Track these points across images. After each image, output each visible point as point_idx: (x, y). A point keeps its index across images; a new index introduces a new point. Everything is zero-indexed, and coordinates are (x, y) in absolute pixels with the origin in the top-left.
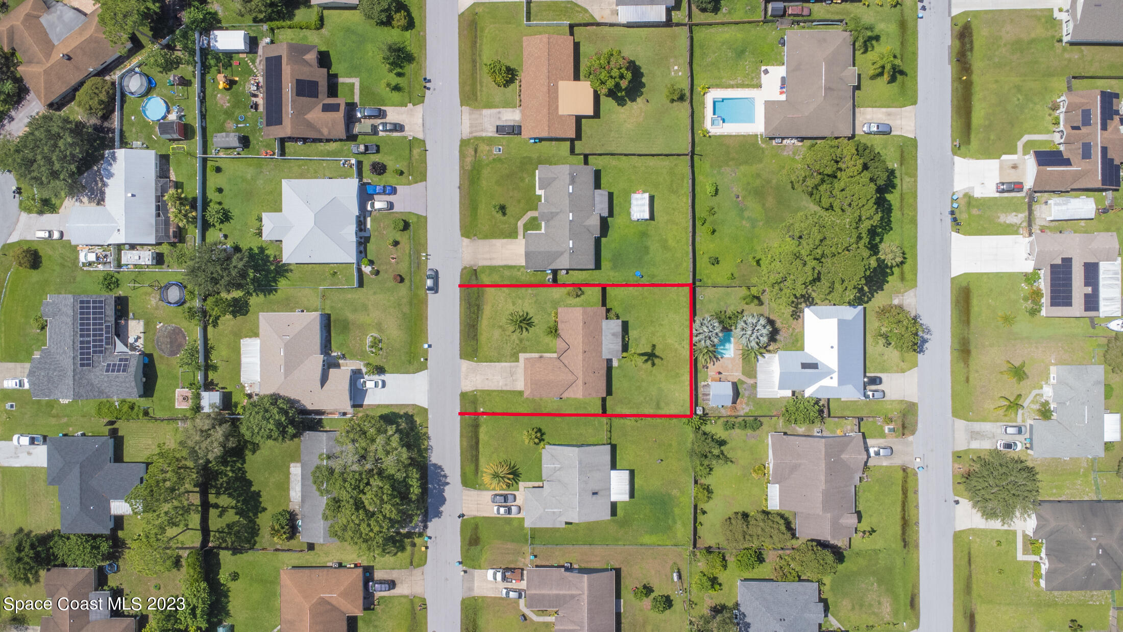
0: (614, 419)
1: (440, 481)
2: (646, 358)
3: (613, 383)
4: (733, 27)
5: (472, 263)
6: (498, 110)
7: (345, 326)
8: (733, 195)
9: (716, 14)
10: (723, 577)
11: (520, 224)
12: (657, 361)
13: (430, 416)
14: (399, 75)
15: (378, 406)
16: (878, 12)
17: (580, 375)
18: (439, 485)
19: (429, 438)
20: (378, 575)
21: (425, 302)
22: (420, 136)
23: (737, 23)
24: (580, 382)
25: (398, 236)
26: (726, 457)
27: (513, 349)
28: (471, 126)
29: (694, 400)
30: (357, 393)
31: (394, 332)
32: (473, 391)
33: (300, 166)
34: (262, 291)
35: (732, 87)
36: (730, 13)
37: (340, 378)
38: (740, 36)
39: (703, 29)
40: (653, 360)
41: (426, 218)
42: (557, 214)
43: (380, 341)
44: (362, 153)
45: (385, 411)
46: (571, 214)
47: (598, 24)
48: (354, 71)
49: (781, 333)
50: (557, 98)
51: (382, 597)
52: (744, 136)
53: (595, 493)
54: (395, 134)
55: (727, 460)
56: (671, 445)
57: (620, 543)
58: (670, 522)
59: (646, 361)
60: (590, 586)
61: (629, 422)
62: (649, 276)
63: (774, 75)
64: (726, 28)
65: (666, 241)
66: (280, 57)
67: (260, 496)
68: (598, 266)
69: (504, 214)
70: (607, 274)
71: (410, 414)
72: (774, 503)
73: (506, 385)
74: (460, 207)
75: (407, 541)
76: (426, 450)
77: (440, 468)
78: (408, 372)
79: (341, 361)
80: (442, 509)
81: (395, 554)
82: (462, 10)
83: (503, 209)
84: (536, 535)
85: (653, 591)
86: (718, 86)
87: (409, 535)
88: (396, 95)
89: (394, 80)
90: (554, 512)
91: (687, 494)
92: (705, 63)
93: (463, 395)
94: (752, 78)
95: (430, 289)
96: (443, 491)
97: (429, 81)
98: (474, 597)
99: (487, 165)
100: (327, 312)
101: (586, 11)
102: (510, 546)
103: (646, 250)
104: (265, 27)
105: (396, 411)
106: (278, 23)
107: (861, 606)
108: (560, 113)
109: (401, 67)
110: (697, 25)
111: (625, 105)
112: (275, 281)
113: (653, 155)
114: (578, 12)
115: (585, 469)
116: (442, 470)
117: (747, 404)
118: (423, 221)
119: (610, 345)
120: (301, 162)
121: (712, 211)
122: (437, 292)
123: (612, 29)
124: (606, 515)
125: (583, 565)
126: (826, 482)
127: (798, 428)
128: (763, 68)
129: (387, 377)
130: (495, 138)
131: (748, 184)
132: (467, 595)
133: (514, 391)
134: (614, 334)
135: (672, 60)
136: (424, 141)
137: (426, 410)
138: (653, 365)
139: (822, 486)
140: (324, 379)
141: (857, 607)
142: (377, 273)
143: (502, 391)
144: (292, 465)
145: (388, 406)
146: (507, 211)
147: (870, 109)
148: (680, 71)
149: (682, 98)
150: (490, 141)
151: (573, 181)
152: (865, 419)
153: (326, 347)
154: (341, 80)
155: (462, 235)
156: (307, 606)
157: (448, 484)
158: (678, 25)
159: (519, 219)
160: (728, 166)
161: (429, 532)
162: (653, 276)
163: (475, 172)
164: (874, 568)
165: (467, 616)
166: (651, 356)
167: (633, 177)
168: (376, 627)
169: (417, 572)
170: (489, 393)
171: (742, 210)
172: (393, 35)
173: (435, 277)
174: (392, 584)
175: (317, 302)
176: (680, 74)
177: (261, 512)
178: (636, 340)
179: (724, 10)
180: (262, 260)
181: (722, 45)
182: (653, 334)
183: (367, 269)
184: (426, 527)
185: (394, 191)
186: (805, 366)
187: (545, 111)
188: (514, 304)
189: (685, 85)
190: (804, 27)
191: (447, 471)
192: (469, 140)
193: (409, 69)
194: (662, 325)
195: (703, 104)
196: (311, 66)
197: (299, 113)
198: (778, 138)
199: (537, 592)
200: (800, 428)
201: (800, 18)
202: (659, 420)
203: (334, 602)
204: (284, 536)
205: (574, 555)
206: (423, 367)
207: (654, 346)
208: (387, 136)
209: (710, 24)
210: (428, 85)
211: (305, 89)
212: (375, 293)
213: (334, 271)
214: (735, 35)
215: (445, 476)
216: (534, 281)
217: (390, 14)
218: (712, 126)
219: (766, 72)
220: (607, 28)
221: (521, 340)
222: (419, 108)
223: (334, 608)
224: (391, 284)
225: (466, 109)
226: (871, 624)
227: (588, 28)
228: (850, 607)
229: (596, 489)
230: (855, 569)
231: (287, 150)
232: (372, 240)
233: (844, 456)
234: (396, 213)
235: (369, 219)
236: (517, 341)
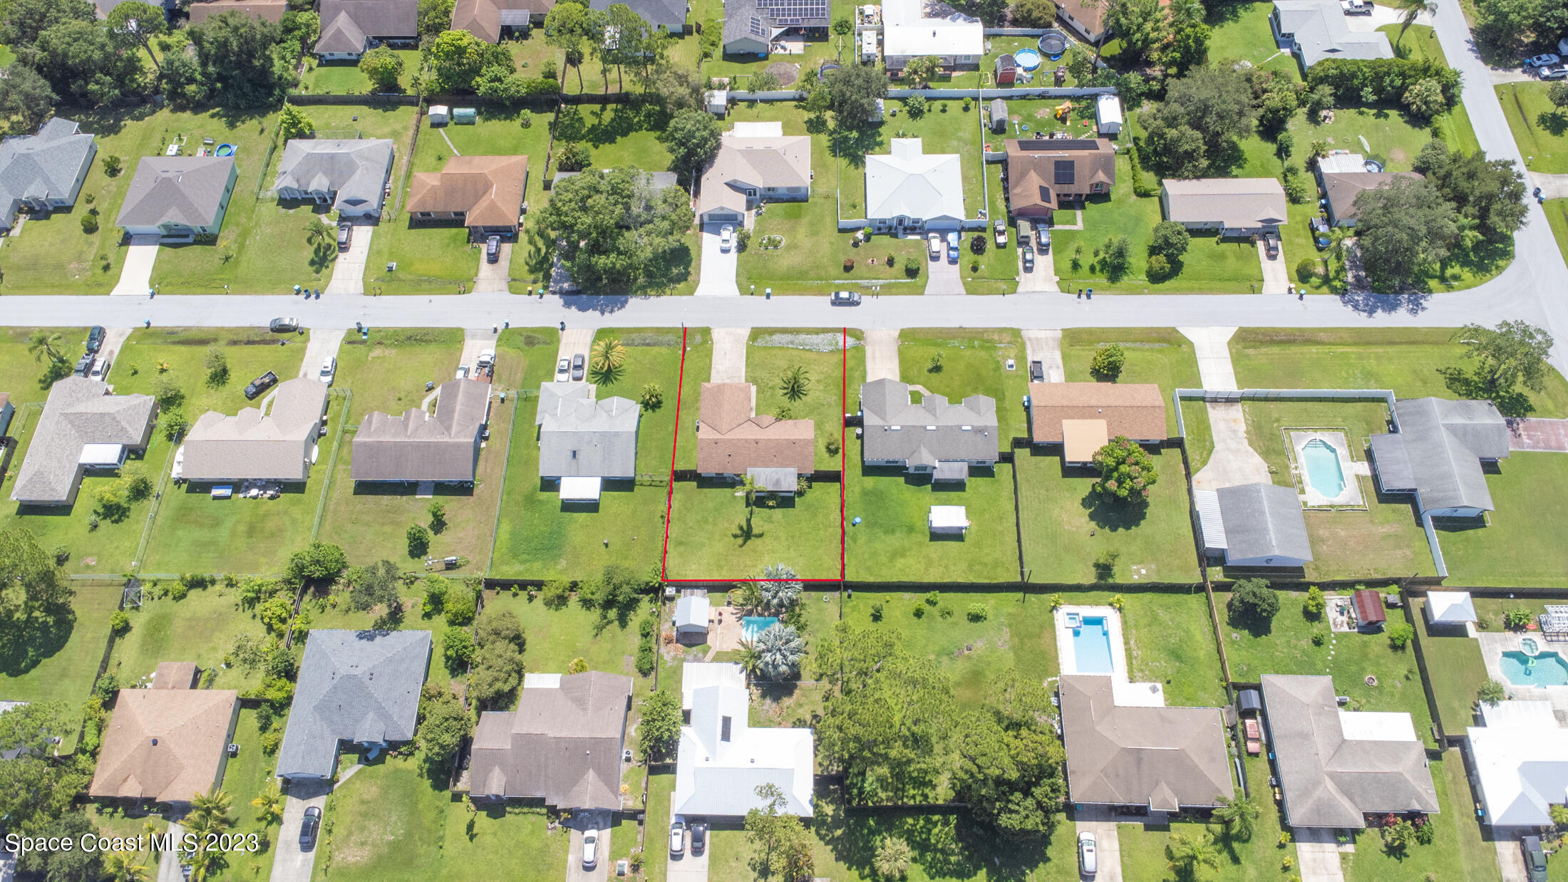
0: (666, 490)
1: (607, 306)
2: (745, 528)
3: (714, 490)
4: (1213, 646)
5: (869, 339)
6: (1061, 366)
7: (793, 216)
8: (971, 642)
9: (1228, 624)
10: (440, 621)
11: (919, 388)
12: (740, 541)
13: (684, 298)
14: (1092, 269)
15: (700, 247)
16: (1272, 864)
17: (728, 436)
18: (602, 305)
19: (659, 295)
20: (507, 248)
21: (820, 292)
22: (1020, 289)
23: (1219, 651)
24: (718, 436)
25: (900, 265)
26: (604, 627)
27: (762, 379)
28: (1037, 339)
29: (686, 584)
30: (717, 222)
31: (785, 261)
32: (712, 340)
33: (975, 176)
34: (834, 145)
35: (1126, 643)
36: (1233, 642)
37: (737, 203)
38: (1202, 653)
39: (1204, 608)
40: (741, 535)
41: (922, 294)
42: (935, 416)
43: (776, 247)
44: (995, 229)
45: (693, 253)
46: (934, 428)
47: (1188, 476)
48: (1090, 224)
49: (774, 705)
50: (1084, 417)
51: (480, 252)
52: (1056, 658)
53: (574, 453)
54: (1020, 264)
55: (600, 629)
56: (626, 558)
57: (505, 497)
58: (524, 557)
59: (741, 528)
60: (458, 446)
61: (663, 508)
62: (855, 533)
63: (1147, 696)
64: (1209, 636)
65: (903, 555)
66: (1097, 149)
67: (610, 143)
68: (869, 470)
69: (930, 371)
70: (856, 481)
71: (689, 278)
72: (532, 681)
73: (718, 372)
74: (936, 328)
75: (541, 275)
76: (645, 294)
77: (623, 306)
78: (737, 275)
79: (754, 211)
80: (573, 308)
81: (527, 264)
82: (1181, 330)
83: (937, 369)
84: (529, 402)
85: (436, 534)
86: (1125, 623)
87: (547, 277)
88: (1068, 265)
89: (1087, 260)
90: (556, 408)
91: (557, 574)
92: (1155, 608)
93: (706, 332)
94: (1142, 670)
95: (837, 294)
96: (595, 309)
97: (1089, 297)
98: (464, 340)
99: (991, 356)
100: (810, 200)
101: (1204, 463)
102: (519, 376)
103: (890, 531)
104: (1130, 145)
105: (693, 264)
106: (1136, 158)
107: (365, 815)
108: (1064, 421)
109: (1102, 270)
110: (1208, 598)
111: (1084, 507)
112: (845, 156)
113: (1019, 541)
114: (1201, 454)
115: (607, 439)
116: (619, 309)
117: (675, 658)
118: (920, 291)
119: (765, 477)
120: (980, 178)
121: (947, 613)
122: (834, 303)
123: (1185, 493)
124: (546, 470)
125: (483, 453)
126: (558, 740)
127: (635, 726)
128: (1159, 686)
129: (733, 255)
130: (1026, 363)
131: (989, 664)
132: (467, 333)
133: (709, 375)
134: (778, 482)
135: (1153, 566)
136: (1015, 292)
137: (692, 293)
138: (735, 536)
139: (551, 734)
140: (734, 186)
141: (363, 808)
142: (856, 245)
143: (710, 368)
145: (699, 256)
146: (934, 374)
147: (1117, 846)
148: (1140, 576)
149: (1101, 577)
150: (1021, 358)
151: (978, 431)
152: (641, 828)
153: (771, 196)
154: (1079, 213)
155: (902, 330)
156: (485, 172)
157: (603, 313)
158: (1203, 570)
159: (925, 386)
160: (1012, 636)
161: (547, 297)
162: (854, 540)
164: (417, 837)
165: (442, 333)
166: (747, 534)
167: (987, 516)
168: (448, 245)
169: (504, 285)
170: (709, 355)
171: (950, 654)
172: (1138, 260)
173: (850, 303)
174: (493, 259)
175: (822, 189)
176: (1136, 577)
177: (594, 145)
178: (770, 517)
179: (1235, 635)
180: (869, 145)
181: (1184, 631)
182: (777, 538)
183: (860, 235)
184: (554, 293)
185: (953, 261)
186: (727, 721)
187: (1065, 403)
188: (818, 381)
189: (1119, 579)
190: (1229, 746)
191: (618, 314)
192: (1021, 337)
193: (1101, 279)
194: (789, 549)
195: (1097, 604)
196: (1092, 177)
197: (1037, 166)
198: (1059, 701)
199: (461, 389)
200: (636, 730)
201: (1242, 740)
202: (660, 544)
203: (485, 197)
204: (564, 158)
205: (497, 443)
206: (744, 290)
207: (761, 535)
208: (1018, 256)
209: (1211, 616)
210: (1084, 296)
211: (1064, 172)
212: (831, 243)
213: (858, 202)
214: (1201, 649)
215: (612, 311)
216: (849, 401)
217: (1163, 249)
218: (1066, 615)
219: (1154, 690)
220: (1185, 487)
221: (772, 388)
222: (1056, 288)
223: (477, 198)
224: (843, 259)
225: (1059, 334)
226: (335, 830)
227: (1182, 465)
228: (365, 797)
229: (580, 456)
230: (420, 806)
231: (993, 166)
232: (894, 240)
233: (591, 774)
234: (927, 264)
235: (918, 237)
236: (771, 384)
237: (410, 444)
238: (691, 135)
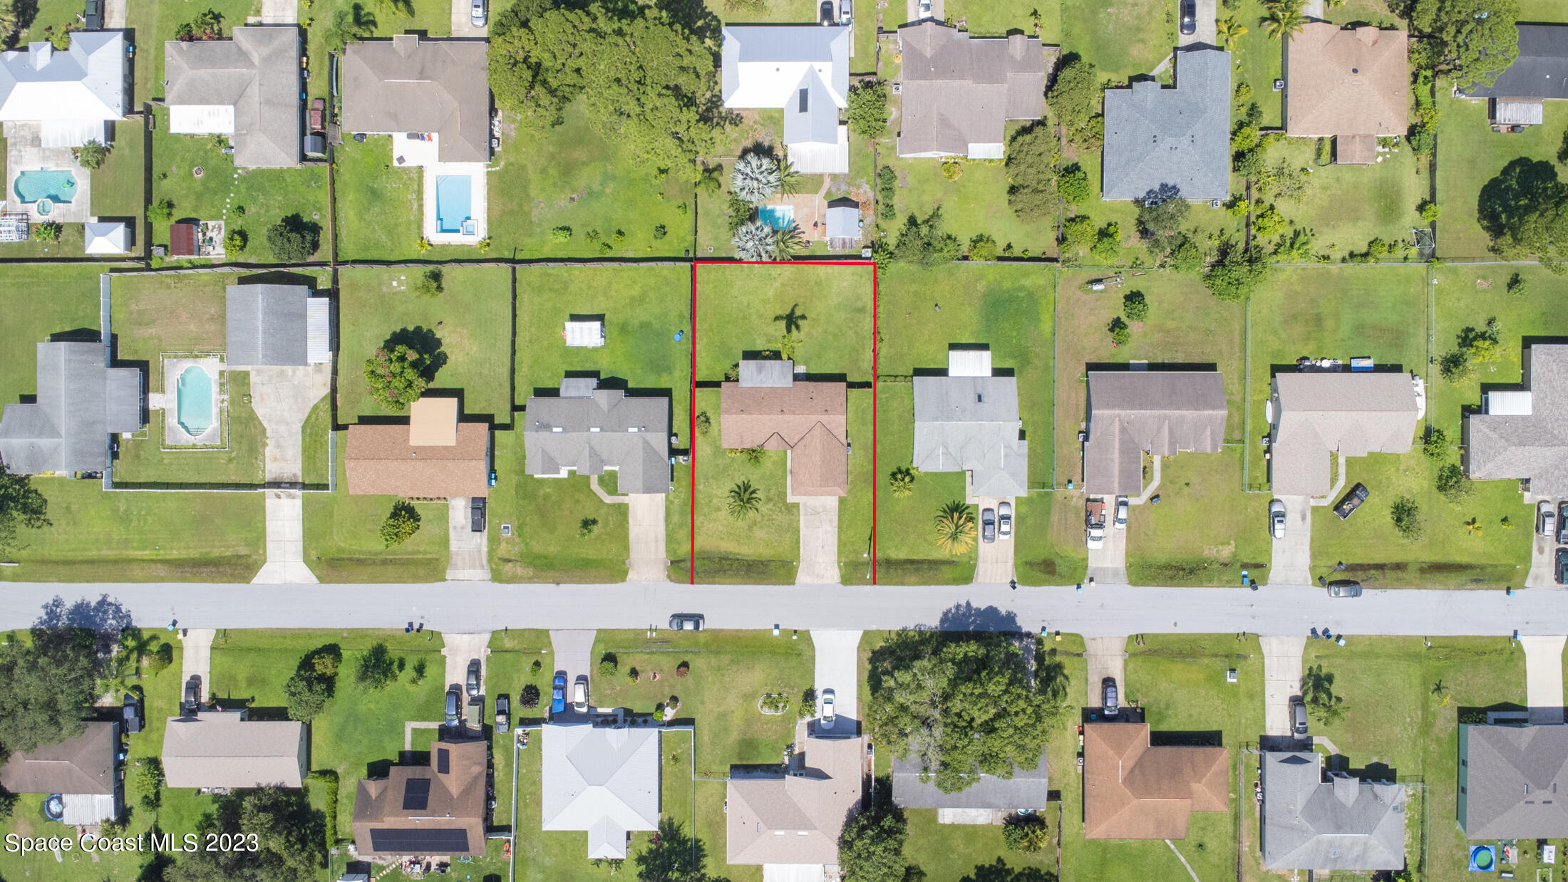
0: (879, 372)
1: (964, 614)
2: (793, 327)
3: (829, 372)
4: (339, 205)
5: (662, 567)
6: (451, 530)
7: (748, 744)
8: (570, 206)
9: (321, 228)
10: (1099, 222)
11: (608, 499)
12: (798, 313)
13: (874, 627)
14: (402, 666)
15: (859, 699)
16: (321, 6)
17: (814, 418)
18: (970, 616)
19: (904, 630)
20: (1095, 702)
21: (716, 633)
22: (486, 637)
23: (334, 200)
24: (825, 418)
25: (624, 669)
26: (932, 217)
27: (781, 511)
28: (473, 567)
29: (852, 259)
30: (839, 730)
31: (757, 677)
32: (840, 567)
33: (526, 805)
34: (698, 859)
35: (421, 206)
36: (319, 210)
37: (818, 752)
38: (351, 197)
39: (341, 245)
40: (797, 318)
41: (599, 631)
42: (591, 448)
43: (769, 696)
44: (509, 719)
45: (867, 690)
46: (592, 430)
47: (334, 390)
48: (395, 729)
49: (760, 140)
50: (433, 448)
51: (1127, 696)
52: (489, 190)
53: (980, 398)
54: (483, 672)
55: (936, 215)
56: (915, 293)
57: (1051, 364)
58: (1021, 294)
59: (798, 327)
60: (1108, 406)
61: (883, 350)
62: (681, 323)
63: (408, 151)
64: (341, 215)
65: (632, 298)
66: (372, 830)
67: (983, 866)
68: (667, 393)
69: (594, 522)
70: (679, 382)
71: (870, 655)
72: (996, 150)
73: (831, 521)
74: (586, 583)
75: (1048, 661)
76: (921, 633)
77: (946, 614)
78: (813, 657)
79: (797, 751)
80: (1004, 613)
81: (1066, 678)
82: (314, 579)
83: (587, 524)
84: (1040, 480)
85: (1118, 319)
86: (420, 226)
87: (1040, 658)
88: (430, 671)
89: (409, 672)
90: (1006, 456)
91: (983, 272)
92: (389, 243)
93: (846, 580)
94: (410, 179)
95: (697, 627)
96: (978, 610)
97: (411, 624)
98: (1127, 568)
99: (527, 544)
100: (728, 769)
101: (316, 407)
102: (1055, 517)
103: (645, 326)
104: (333, 851)
105: (866, 675)
106: (329, 832)
107: (1139, 30)
108: (453, 443)
109: (391, 663)
110: (336, 255)
111: (445, 354)
112: (685, 841)
113: (514, 316)
114: (317, 419)
115: (945, 412)
116: (949, 611)
117: (859, 187)
118: (603, 635)
119: (774, 376)
120: (521, 804)
121: (592, 235)
122: (701, 617)
123: (340, 372)
124: (1010, 383)
125: (1082, 415)
126: (962, 77)
127: (892, 117)
128: (396, 164)
129: (819, 687)
130: (489, 534)
131: (555, 184)
132: (1124, 579)
133: (840, 511)
134: (760, 370)
135: (385, 289)
136: (493, 632)
137: (867, 635)
138: (803, 317)
139: (968, 83)
140: (819, 775)
141: (1141, 35)
142: (674, 699)
143: (840, 527)
144: (941, 821)
145: (859, 686)
146: (591, 517)
147: (454, 18)
148: (399, 278)
149: (436, 277)
150: (494, 541)
151: (547, 427)
152: (880, 25)
153: (776, 771)
154: (408, 747)
155: (624, 580)
156: (1135, 802)
157: (968, 604)
158: (335, 280)
159: (601, 501)
160: (530, 212)
161: (1035, 630)
162: (681, 316)
163: (537, 562)
164: (1087, 11)
165: (1154, 578)
166: (791, 321)
167: (545, 343)
168: (1168, 706)
169: (1091, 647)
170: (842, 545)
171: (591, 194)
172: (346, 674)
173: (680, 618)
174: (1108, 682)
175: (714, 783)
176: (403, 278)
177: (1004, 864)
178: (769, 341)
179: (316, 218)
180: (655, 859)
181: (364, 220)
182: (761, 316)
183: (669, 713)
184: (1029, 635)
185: (562, 675)
186: (804, 107)
187: (450, 464)
188: (718, 509)
189: (419, 271)
190: (340, 108)
191: (951, 604)
192: (492, 570)
193: (393, 652)
194: (749, 305)
195: (444, 247)
196: (385, 789)
197: (451, 805)
198: (490, 143)
199: (1117, 480)
200: (891, 113)
201: (327, 112)
202: (881, 310)
203: (1131, 764)
204: (1039, 832)
205: (1068, 428)
206: (805, 637)
207: (777, 318)
208: (486, 683)
209: (335, 236)
210: (416, 626)
211: (417, 797)
212: (702, 703)
213: (668, 760)
214: (351, 201)
215: (958, 607)
216: (686, 482)
217: (315, 678)
218: (474, 236)
219: (401, 160)
220: (340, 379)
221: (769, 500)
222: (447, 638)
223: (1140, 764)
224: (689, 679)
225: (450, 574)
226: (1164, 17)
227: (339, 404)
228: (1141, 46)
229: (974, 397)
230: (1088, 38)
231: (504, 823)
232: (628, 706)
233: (928, 53)
234: (592, 671)
235: (600, 710)
236: (770, 505)
237: (1163, 408)
238: (876, 840)
